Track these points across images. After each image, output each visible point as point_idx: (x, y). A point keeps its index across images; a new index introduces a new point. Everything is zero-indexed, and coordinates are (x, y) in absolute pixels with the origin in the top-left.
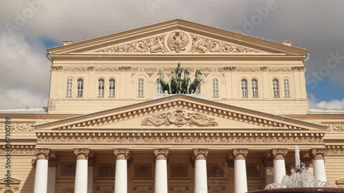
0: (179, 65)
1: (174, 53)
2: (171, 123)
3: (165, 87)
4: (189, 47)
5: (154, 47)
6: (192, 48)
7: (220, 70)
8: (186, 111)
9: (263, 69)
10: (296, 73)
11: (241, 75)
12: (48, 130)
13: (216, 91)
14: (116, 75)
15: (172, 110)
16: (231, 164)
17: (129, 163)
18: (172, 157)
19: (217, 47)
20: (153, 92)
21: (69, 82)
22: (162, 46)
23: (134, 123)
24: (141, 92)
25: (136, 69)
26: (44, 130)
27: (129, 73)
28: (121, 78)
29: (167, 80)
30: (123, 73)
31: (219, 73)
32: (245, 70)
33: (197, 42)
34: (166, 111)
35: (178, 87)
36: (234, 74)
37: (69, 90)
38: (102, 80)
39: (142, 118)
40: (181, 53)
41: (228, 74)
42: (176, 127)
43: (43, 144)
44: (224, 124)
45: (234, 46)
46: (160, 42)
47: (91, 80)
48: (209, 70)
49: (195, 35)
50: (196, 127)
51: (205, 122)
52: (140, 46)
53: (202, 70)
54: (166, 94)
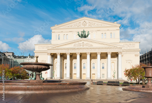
0: (84, 30)
1: (84, 27)
3: (80, 36)
5: (78, 26)
6: (88, 25)
7: (96, 31)
8: (85, 42)
9: (108, 30)
10: (117, 31)
11: (101, 32)
12: (50, 48)
15: (81, 42)
19: (95, 25)
21: (56, 36)
25: (73, 32)
27: (71, 33)
28: (69, 34)
29: (80, 34)
32: (103, 31)
33: (90, 24)
34: (80, 42)
37: (56, 38)
39: (73, 45)
40: (86, 26)
41: (98, 32)
42: (82, 47)
45: (100, 24)
46: (80, 24)
47: (61, 35)
48: (93, 31)
49: (89, 21)
50: (87, 47)
51: (90, 45)
52: (74, 25)
53: (91, 31)
54: (80, 38)
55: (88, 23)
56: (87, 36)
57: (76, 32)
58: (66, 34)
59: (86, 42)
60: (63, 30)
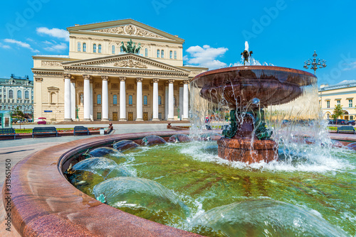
0: (131, 40)
1: (129, 35)
2: (127, 66)
4: (135, 33)
5: (119, 31)
6: (137, 34)
7: (149, 45)
8: (134, 61)
9: (167, 46)
10: (179, 49)
11: (157, 48)
12: (69, 65)
13: (146, 54)
14: (102, 43)
15: (128, 60)
16: (152, 85)
17: (109, 82)
18: (127, 80)
19: (148, 34)
20: (118, 52)
21: (79, 45)
22: (123, 31)
23: (111, 65)
24: (113, 51)
25: (111, 41)
26: (67, 65)
27: (108, 42)
28: (104, 44)
29: (126, 47)
30: (105, 42)
32: (159, 46)
33: (138, 31)
34: (125, 60)
35: (130, 50)
36: (154, 47)
37: (79, 48)
38: (94, 45)
39: (114, 63)
40: (132, 35)
41: (151, 46)
42: (129, 68)
43: (66, 72)
44: (150, 68)
45: (155, 35)
46: (122, 29)
47: (89, 44)
48: (144, 44)
49: (138, 28)
50: (138, 68)
51: (142, 67)
52: (113, 30)
54: (125, 53)
55: (136, 30)
56: (137, 51)
57: (115, 41)
58: (97, 43)
59: (137, 61)
60: (92, 37)
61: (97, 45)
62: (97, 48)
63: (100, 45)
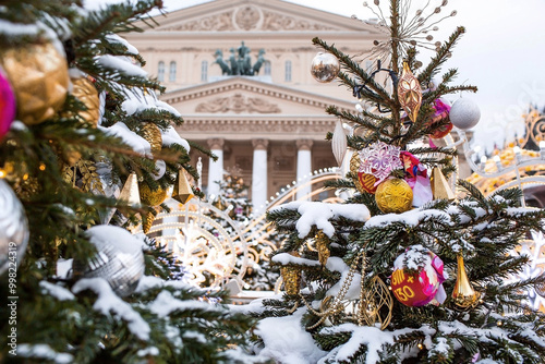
0: (243, 43)
1: (243, 31)
2: (227, 110)
4: (260, 23)
5: (220, 25)
6: (264, 25)
7: (295, 50)
8: (247, 95)
9: (344, 49)
14: (178, 57)
15: (230, 95)
19: (292, 25)
20: (215, 74)
22: (228, 22)
24: (204, 76)
25: (199, 50)
27: (191, 55)
28: (183, 59)
30: (185, 55)
31: (293, 54)
33: (269, 19)
34: (223, 96)
36: (309, 55)
38: (161, 63)
39: (195, 103)
40: (252, 31)
41: (302, 54)
42: (234, 114)
45: (312, 22)
46: (227, 19)
47: (150, 62)
48: (282, 50)
49: (268, 10)
50: (255, 114)
51: (267, 109)
52: (206, 23)
53: (274, 50)
54: (226, 77)
55: (262, 18)
57: (210, 50)
58: (167, 58)
59: (253, 96)
60: (155, 43)
61: (167, 63)
62: (167, 69)
63: (173, 63)
